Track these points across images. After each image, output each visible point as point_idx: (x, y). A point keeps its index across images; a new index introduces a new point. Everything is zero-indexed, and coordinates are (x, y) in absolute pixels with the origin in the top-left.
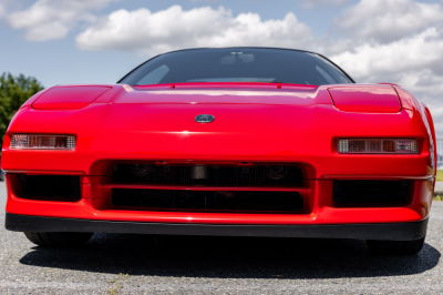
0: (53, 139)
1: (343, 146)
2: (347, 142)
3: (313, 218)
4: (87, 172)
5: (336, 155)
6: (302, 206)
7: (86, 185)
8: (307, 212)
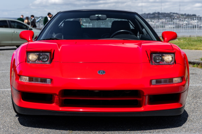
1: (154, 82)
2: (155, 80)
3: (142, 109)
4: (58, 94)
5: (152, 86)
6: (138, 104)
7: (56, 98)
8: (140, 106)
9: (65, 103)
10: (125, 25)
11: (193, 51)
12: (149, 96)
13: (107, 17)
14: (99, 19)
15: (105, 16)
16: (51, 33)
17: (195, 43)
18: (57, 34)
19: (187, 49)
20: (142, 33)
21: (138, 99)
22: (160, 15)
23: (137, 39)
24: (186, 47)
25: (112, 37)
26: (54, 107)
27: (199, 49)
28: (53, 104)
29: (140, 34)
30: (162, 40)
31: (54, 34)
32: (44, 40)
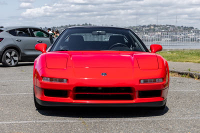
0: (58, 80)
1: (142, 81)
3: (134, 101)
4: (72, 90)
5: (140, 84)
6: (131, 98)
7: (71, 93)
8: (132, 99)
9: (77, 97)
10: (120, 39)
11: (184, 63)
12: (139, 92)
13: (106, 33)
14: (99, 34)
15: (104, 32)
16: (59, 46)
17: (187, 56)
18: (64, 47)
19: (179, 61)
20: (134, 46)
21: (131, 94)
22: (156, 28)
23: (130, 50)
24: (177, 60)
25: (110, 49)
26: (69, 100)
27: (190, 62)
28: (69, 98)
29: (133, 46)
30: (150, 51)
31: (61, 46)
32: (56, 51)
